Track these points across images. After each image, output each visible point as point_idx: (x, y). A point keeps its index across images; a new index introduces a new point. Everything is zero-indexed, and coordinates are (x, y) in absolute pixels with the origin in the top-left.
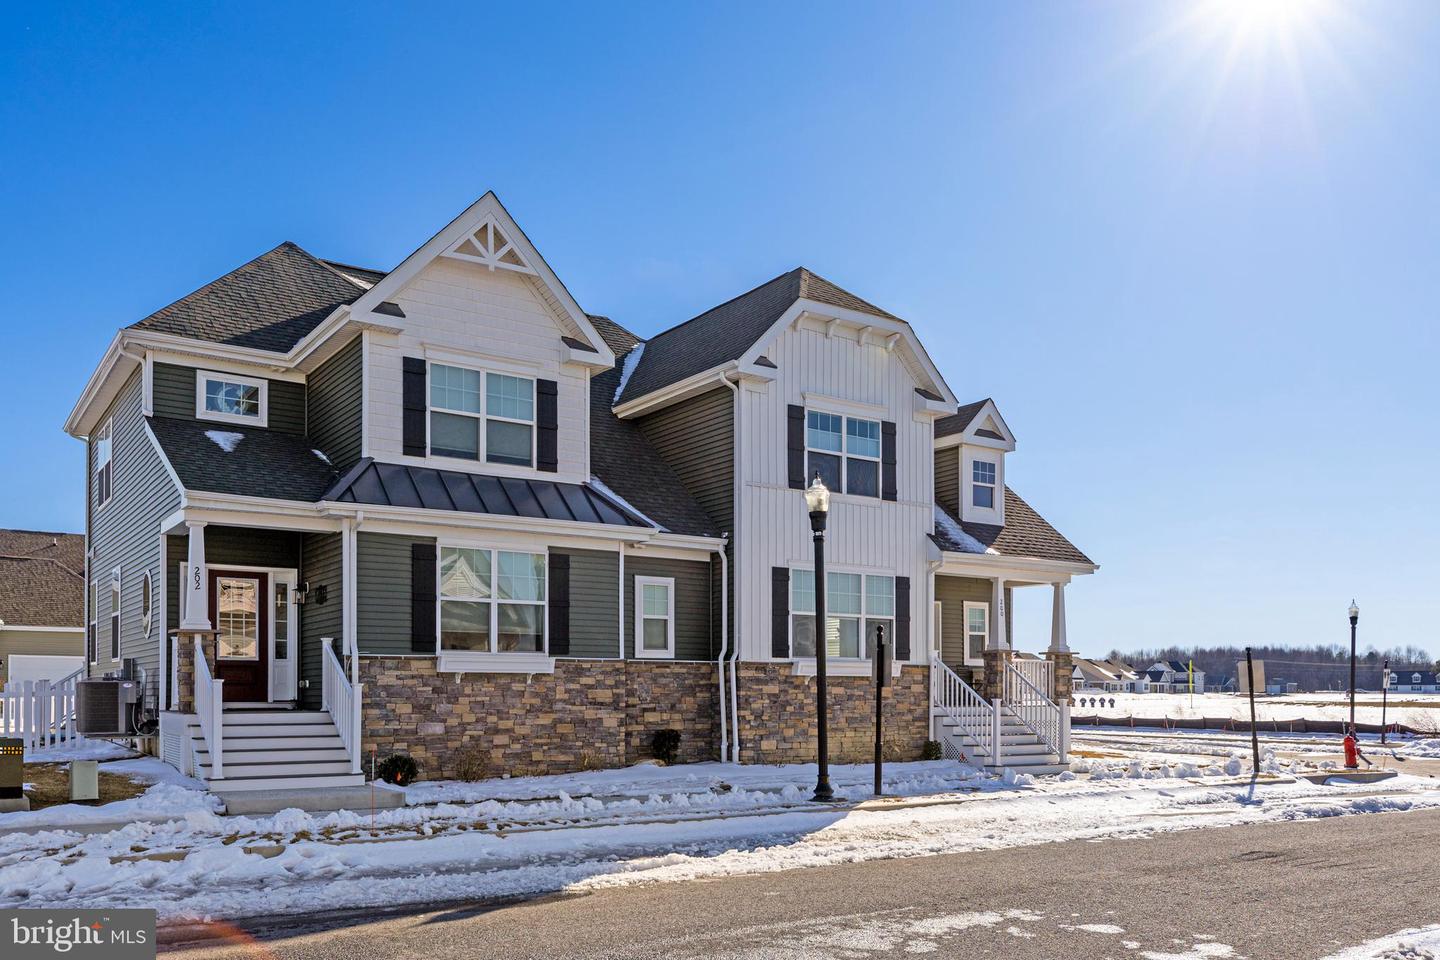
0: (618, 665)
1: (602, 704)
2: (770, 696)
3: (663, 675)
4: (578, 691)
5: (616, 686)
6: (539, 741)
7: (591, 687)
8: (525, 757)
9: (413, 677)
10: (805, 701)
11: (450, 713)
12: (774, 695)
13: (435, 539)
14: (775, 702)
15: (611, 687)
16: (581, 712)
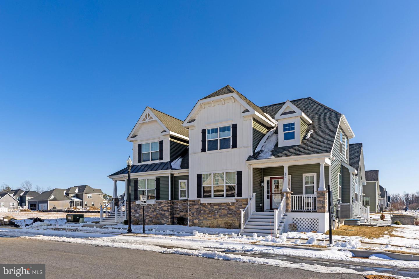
0: (168, 202)
1: (165, 210)
2: (196, 208)
3: (184, 204)
4: (161, 208)
5: (168, 206)
6: (154, 218)
7: (163, 206)
8: (151, 221)
9: (134, 205)
10: (206, 210)
11: (139, 212)
12: (197, 208)
13: (137, 178)
14: (197, 210)
15: (167, 207)
16: (161, 212)
